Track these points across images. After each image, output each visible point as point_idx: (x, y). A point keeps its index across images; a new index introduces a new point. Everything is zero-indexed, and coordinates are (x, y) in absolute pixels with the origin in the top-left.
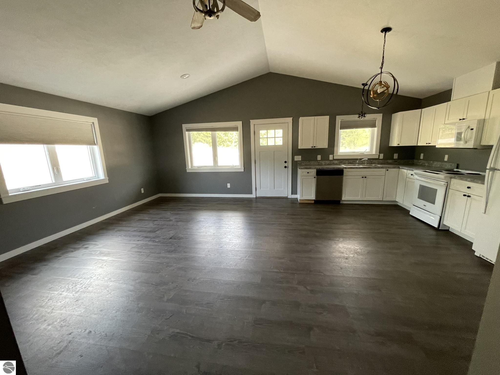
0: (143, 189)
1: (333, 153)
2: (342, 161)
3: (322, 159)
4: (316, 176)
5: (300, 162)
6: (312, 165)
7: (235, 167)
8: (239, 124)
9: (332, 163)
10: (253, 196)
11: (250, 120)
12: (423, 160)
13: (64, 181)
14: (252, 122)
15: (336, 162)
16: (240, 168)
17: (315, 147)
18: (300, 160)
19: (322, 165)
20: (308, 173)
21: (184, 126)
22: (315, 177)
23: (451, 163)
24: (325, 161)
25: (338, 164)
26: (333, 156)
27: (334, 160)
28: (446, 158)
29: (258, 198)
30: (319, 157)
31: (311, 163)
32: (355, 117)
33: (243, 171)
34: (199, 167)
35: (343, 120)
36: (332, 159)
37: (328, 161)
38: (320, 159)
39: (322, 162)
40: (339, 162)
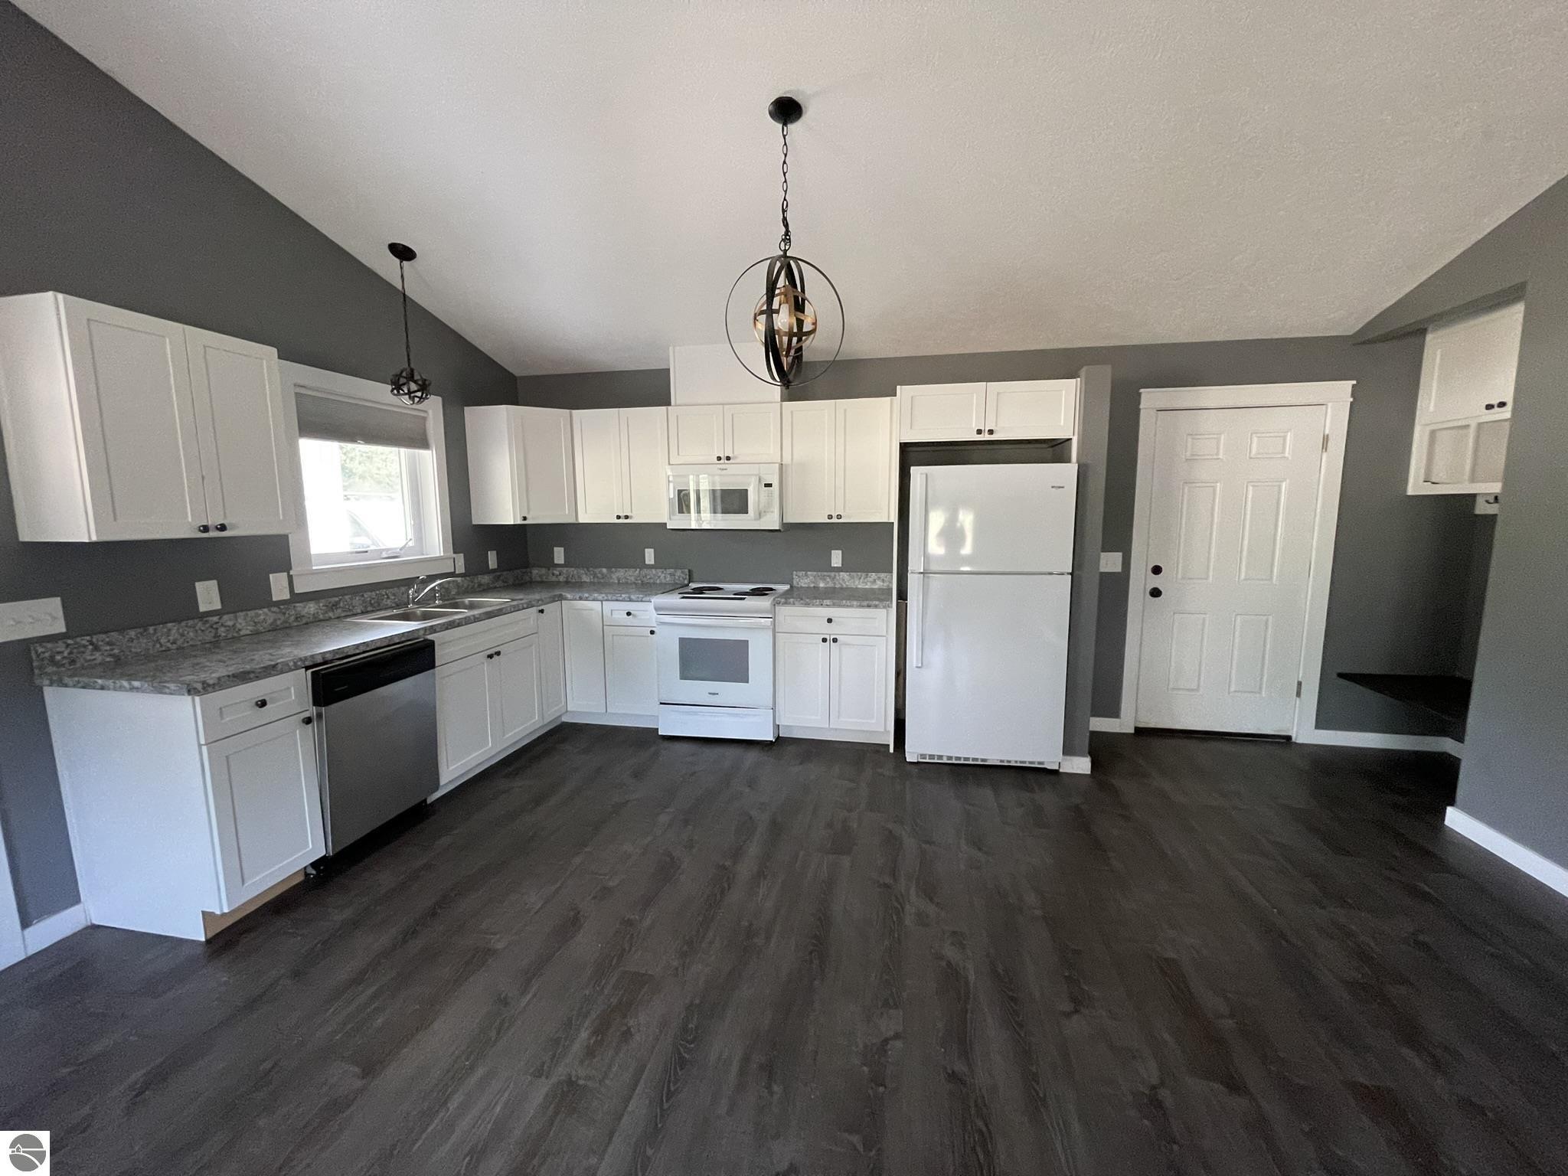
1: (284, 565)
2: (337, 599)
3: (231, 604)
4: (312, 711)
5: (59, 647)
6: (174, 651)
9: (292, 618)
12: (566, 565)
15: (311, 608)
17: (222, 527)
18: (60, 627)
19: (235, 638)
20: (261, 704)
22: (308, 721)
23: (672, 570)
24: (251, 613)
25: (321, 617)
26: (290, 579)
27: (297, 598)
28: (650, 556)
30: (208, 595)
31: (163, 641)
32: (379, 393)
36: (286, 596)
37: (266, 610)
38: (218, 606)
39: (230, 623)
40: (324, 608)
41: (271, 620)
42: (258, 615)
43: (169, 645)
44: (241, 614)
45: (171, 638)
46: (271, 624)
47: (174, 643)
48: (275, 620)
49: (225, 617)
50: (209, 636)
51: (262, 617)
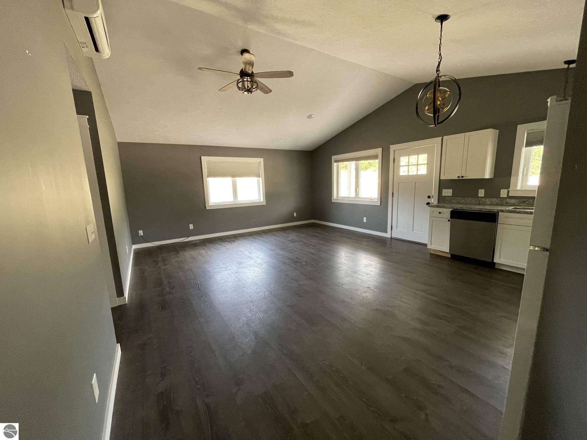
0: (296, 213)
1: (508, 187)
3: (486, 196)
4: (451, 219)
5: (449, 198)
6: (468, 204)
7: (374, 200)
8: (379, 151)
9: (504, 203)
10: (388, 235)
11: (390, 146)
13: (239, 200)
14: (393, 147)
15: (513, 201)
16: (377, 201)
17: (462, 177)
18: (451, 195)
19: (484, 204)
20: (440, 213)
21: (334, 158)
22: (449, 221)
24: (490, 199)
25: (516, 204)
26: (508, 192)
27: (509, 197)
29: (393, 239)
30: (481, 193)
33: (379, 205)
34: (343, 197)
35: (533, 130)
36: (505, 196)
37: (495, 199)
38: (483, 196)
39: (484, 200)
40: (519, 202)
41: (497, 202)
42: (493, 200)
43: (468, 202)
44: (487, 199)
45: (469, 201)
46: (497, 203)
47: (469, 202)
48: (498, 202)
49: (483, 199)
50: (478, 202)
51: (494, 201)
